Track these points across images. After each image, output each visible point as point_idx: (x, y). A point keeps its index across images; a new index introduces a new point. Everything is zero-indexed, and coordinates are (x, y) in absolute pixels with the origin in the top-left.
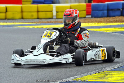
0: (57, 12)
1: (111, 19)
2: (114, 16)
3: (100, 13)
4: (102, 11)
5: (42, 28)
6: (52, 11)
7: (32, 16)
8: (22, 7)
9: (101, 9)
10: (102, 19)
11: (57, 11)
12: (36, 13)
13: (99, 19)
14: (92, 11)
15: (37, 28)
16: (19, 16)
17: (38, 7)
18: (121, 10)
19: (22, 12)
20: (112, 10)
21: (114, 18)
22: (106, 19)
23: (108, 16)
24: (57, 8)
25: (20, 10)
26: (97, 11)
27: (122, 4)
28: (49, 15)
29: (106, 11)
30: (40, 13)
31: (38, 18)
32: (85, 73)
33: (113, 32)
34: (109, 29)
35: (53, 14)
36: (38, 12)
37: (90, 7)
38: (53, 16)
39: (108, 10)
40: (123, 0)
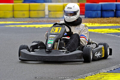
0: (49, 11)
1: (105, 20)
2: (108, 17)
3: (94, 13)
4: (96, 12)
5: (34, 27)
6: (44, 10)
7: (24, 15)
8: (13, 6)
9: (95, 9)
10: (96, 19)
11: (50, 10)
12: (28, 12)
13: (93, 19)
14: (85, 11)
15: (29, 27)
16: (10, 15)
17: (29, 5)
18: (115, 11)
19: (13, 11)
20: (106, 10)
21: (108, 18)
22: (100, 19)
23: (102, 16)
24: (49, 7)
25: (11, 9)
26: (91, 11)
27: (115, 5)
28: (41, 14)
29: (99, 12)
30: (31, 12)
31: (30, 17)
33: (107, 33)
34: (103, 30)
35: (45, 13)
36: (30, 11)
37: (84, 7)
38: (45, 15)
39: (102, 10)
40: (116, 2)
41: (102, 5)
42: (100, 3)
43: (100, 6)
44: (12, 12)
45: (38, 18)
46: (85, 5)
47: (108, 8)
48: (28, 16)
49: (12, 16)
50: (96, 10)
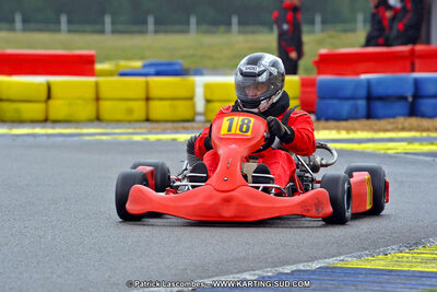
0: (208, 101)
1: (383, 123)
3: (345, 107)
4: (351, 102)
6: (191, 99)
7: (130, 111)
8: (97, 84)
9: (348, 93)
10: (356, 123)
11: (209, 97)
12: (142, 103)
14: (317, 101)
16: (87, 111)
17: (147, 83)
18: (410, 99)
19: (98, 99)
20: (382, 98)
22: (367, 123)
23: (370, 115)
24: (207, 87)
25: (91, 94)
26: (335, 102)
27: (412, 82)
28: (182, 110)
29: (362, 103)
30: (154, 105)
31: (147, 120)
32: (366, 249)
33: (406, 153)
34: (390, 145)
35: (194, 106)
36: (148, 99)
37: (313, 89)
38: (196, 114)
39: (370, 98)
40: (413, 70)
41: (369, 82)
42: (363, 77)
43: (365, 85)
44: (94, 103)
45: (173, 121)
46: (317, 81)
47: (390, 91)
48: (143, 116)
49: (93, 115)
50: (352, 98)
